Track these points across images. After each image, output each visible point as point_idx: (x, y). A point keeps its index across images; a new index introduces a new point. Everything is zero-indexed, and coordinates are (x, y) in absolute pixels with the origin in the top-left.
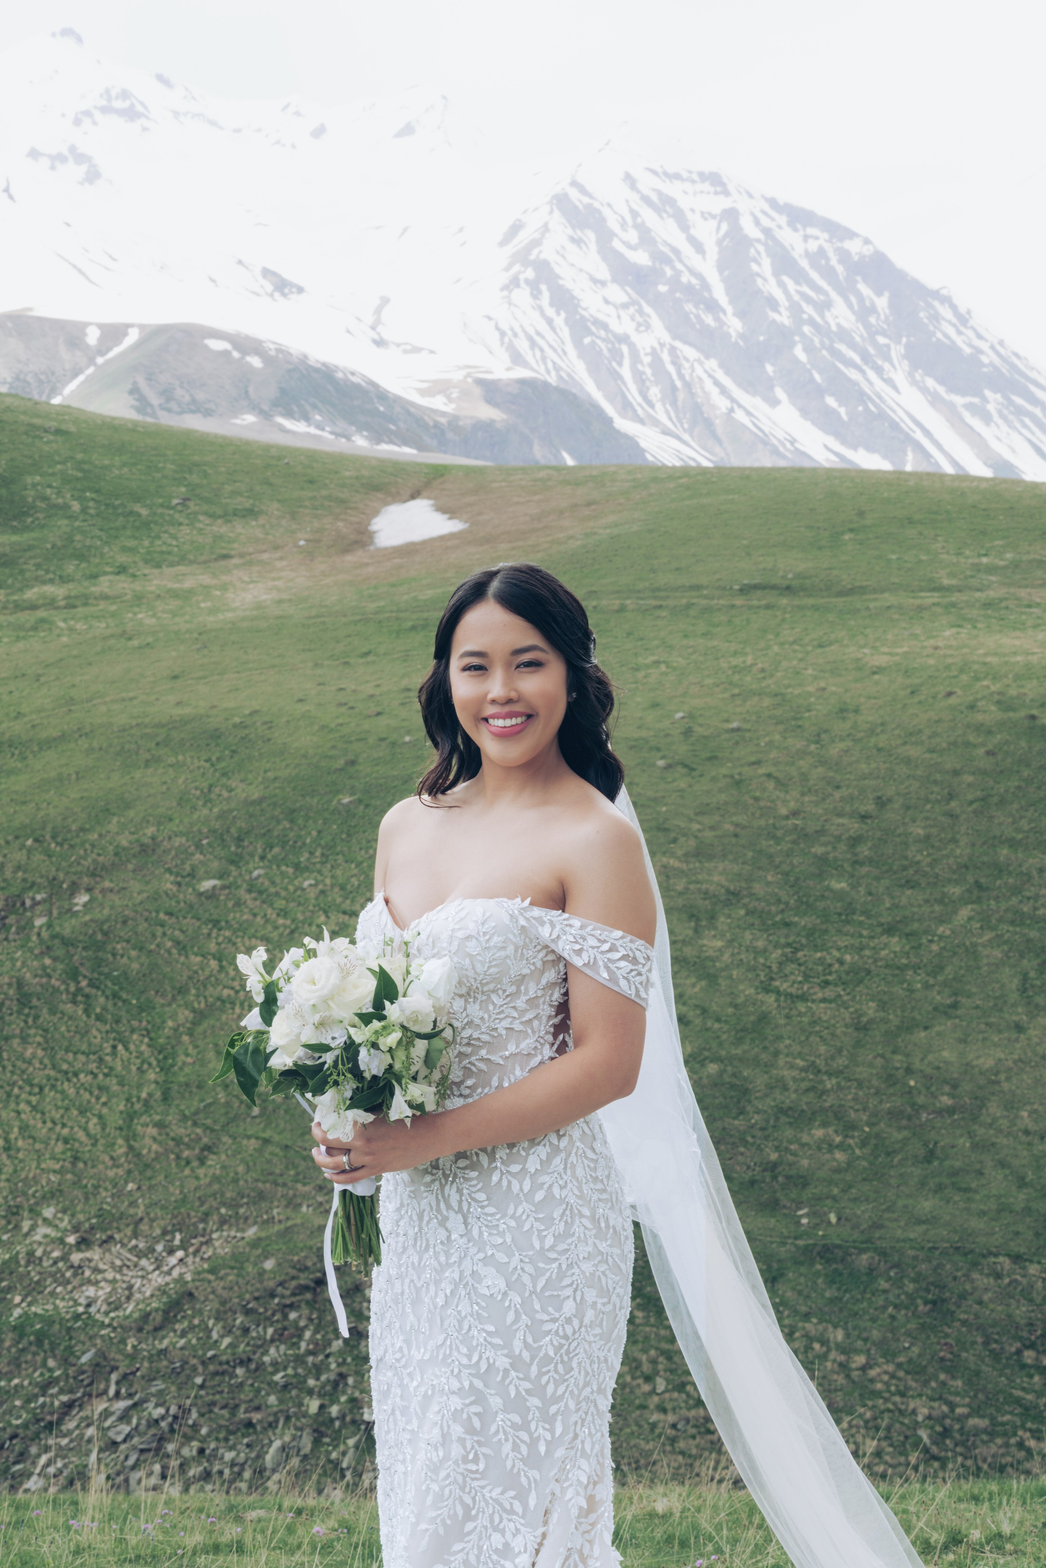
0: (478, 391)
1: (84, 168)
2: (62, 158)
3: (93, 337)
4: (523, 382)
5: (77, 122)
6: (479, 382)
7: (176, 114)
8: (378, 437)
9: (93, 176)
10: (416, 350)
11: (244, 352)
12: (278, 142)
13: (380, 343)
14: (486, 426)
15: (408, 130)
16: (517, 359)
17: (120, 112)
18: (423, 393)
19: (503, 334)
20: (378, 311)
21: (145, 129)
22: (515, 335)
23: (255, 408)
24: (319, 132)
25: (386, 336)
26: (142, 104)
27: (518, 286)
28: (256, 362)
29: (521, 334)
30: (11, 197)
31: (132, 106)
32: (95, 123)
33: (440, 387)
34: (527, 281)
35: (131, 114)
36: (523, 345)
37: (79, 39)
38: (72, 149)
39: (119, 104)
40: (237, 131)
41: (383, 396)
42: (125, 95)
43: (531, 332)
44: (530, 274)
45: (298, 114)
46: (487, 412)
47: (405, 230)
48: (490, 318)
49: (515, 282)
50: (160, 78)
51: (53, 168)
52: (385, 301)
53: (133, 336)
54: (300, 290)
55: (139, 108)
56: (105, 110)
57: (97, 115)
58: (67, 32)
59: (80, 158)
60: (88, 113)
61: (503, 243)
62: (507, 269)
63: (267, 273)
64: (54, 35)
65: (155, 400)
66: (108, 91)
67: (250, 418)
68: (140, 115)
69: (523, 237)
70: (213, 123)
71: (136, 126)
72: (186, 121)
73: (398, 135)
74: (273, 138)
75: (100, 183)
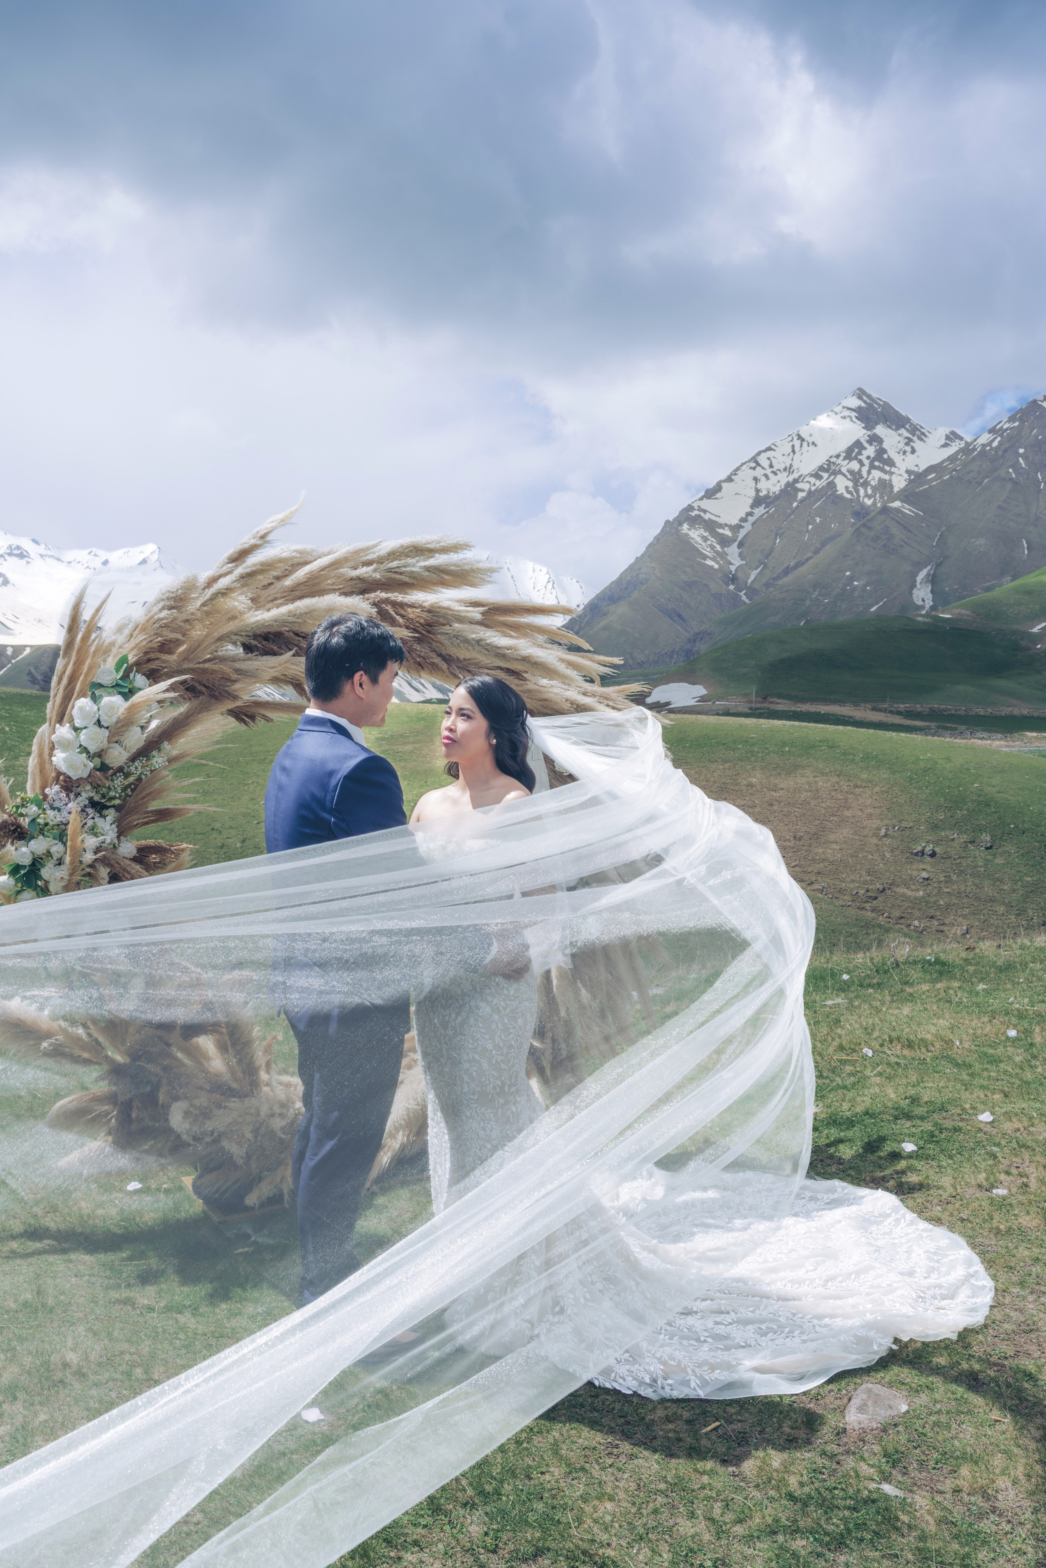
3: (9, 651)
7: (42, 556)
12: (88, 567)
15: (143, 561)
17: (16, 555)
21: (28, 562)
24: (105, 562)
31: (22, 553)
32: (5, 560)
35: (21, 556)
39: (16, 552)
40: (70, 563)
42: (18, 548)
45: (95, 555)
50: (34, 540)
53: (28, 651)
55: (25, 553)
56: (10, 554)
57: (6, 557)
65: (38, 677)
66: (10, 546)
68: (25, 556)
70: (59, 560)
71: (24, 561)
72: (47, 559)
73: (140, 564)
74: (86, 565)
75: (9, 585)
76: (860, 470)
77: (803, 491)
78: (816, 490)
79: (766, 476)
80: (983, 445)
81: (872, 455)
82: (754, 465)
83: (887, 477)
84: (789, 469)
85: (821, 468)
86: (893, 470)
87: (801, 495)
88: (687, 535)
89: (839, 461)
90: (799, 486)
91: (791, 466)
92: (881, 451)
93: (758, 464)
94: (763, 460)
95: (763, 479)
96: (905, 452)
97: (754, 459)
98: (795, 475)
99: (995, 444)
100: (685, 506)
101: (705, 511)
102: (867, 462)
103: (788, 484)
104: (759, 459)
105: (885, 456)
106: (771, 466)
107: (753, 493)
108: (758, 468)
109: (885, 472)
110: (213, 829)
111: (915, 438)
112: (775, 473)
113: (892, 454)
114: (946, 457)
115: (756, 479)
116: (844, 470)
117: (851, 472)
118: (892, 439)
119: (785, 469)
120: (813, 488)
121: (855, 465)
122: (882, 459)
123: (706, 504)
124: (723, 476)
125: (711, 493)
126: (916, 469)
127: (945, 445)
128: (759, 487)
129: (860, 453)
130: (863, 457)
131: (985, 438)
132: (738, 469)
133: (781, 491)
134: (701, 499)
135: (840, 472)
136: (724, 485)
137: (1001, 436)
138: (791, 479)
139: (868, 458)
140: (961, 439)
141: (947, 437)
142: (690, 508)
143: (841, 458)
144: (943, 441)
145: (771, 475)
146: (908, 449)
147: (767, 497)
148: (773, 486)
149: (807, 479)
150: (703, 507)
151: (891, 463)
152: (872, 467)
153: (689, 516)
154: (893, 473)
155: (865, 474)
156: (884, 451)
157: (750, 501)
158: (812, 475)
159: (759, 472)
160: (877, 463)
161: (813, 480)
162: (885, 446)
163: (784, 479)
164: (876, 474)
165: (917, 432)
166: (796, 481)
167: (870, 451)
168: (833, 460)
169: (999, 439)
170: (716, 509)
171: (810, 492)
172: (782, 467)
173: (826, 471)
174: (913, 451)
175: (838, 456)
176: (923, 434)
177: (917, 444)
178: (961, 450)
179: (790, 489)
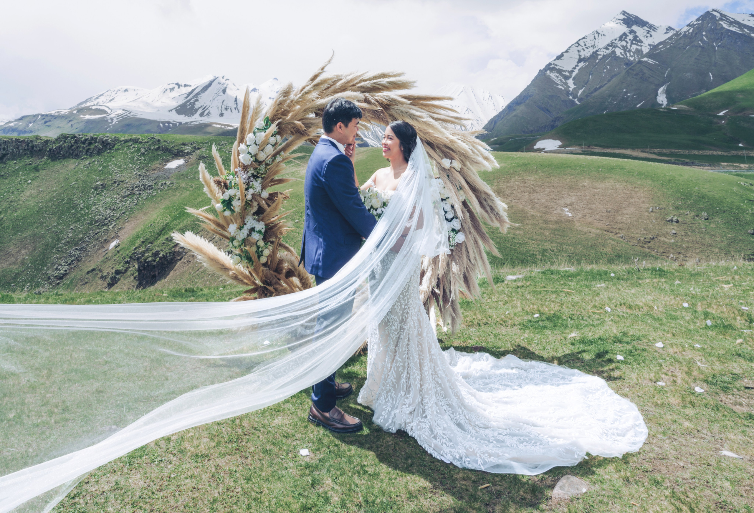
64: (273, 80)
76: (626, 46)
77: (600, 55)
78: (607, 55)
79: (583, 49)
80: (685, 32)
81: (632, 38)
82: (577, 45)
83: (639, 48)
84: (593, 46)
85: (608, 45)
86: (642, 44)
87: (600, 57)
88: (549, 75)
89: (617, 42)
90: (598, 53)
91: (594, 45)
92: (635, 37)
93: (579, 45)
94: (581, 43)
95: (582, 51)
96: (647, 37)
97: (577, 43)
98: (597, 49)
99: (691, 31)
100: (548, 63)
101: (557, 65)
102: (629, 42)
103: (593, 53)
104: (579, 42)
105: (638, 39)
106: (585, 45)
107: (578, 57)
108: (579, 46)
109: (639, 46)
111: (651, 30)
112: (587, 48)
113: (641, 37)
114: (667, 38)
115: (579, 51)
116: (619, 45)
117: (622, 46)
118: (640, 31)
119: (592, 46)
120: (605, 54)
121: (624, 43)
122: (636, 40)
123: (557, 62)
124: (564, 50)
125: (559, 58)
126: (653, 44)
127: (666, 33)
128: (580, 54)
129: (626, 38)
130: (627, 40)
131: (685, 29)
132: (570, 47)
133: (591, 55)
134: (555, 60)
135: (617, 46)
136: (564, 54)
137: (693, 27)
138: (595, 50)
139: (630, 40)
140: (674, 30)
141: (667, 29)
142: (550, 64)
143: (617, 40)
144: (665, 31)
145: (585, 49)
146: (649, 35)
147: (584, 58)
148: (587, 53)
149: (602, 50)
150: (556, 63)
151: (641, 41)
152: (632, 43)
153: (549, 67)
154: (641, 46)
155: (629, 47)
156: (637, 37)
157: (577, 60)
158: (604, 48)
159: (580, 48)
160: (634, 42)
161: (605, 50)
162: (637, 34)
163: (591, 50)
164: (634, 47)
165: (652, 28)
166: (597, 51)
167: (631, 37)
168: (614, 41)
169: (692, 29)
170: (560, 64)
171: (604, 55)
172: (590, 45)
173: (611, 46)
174: (651, 36)
175: (616, 40)
176: (655, 28)
177: (653, 33)
178: (674, 35)
179: (595, 55)
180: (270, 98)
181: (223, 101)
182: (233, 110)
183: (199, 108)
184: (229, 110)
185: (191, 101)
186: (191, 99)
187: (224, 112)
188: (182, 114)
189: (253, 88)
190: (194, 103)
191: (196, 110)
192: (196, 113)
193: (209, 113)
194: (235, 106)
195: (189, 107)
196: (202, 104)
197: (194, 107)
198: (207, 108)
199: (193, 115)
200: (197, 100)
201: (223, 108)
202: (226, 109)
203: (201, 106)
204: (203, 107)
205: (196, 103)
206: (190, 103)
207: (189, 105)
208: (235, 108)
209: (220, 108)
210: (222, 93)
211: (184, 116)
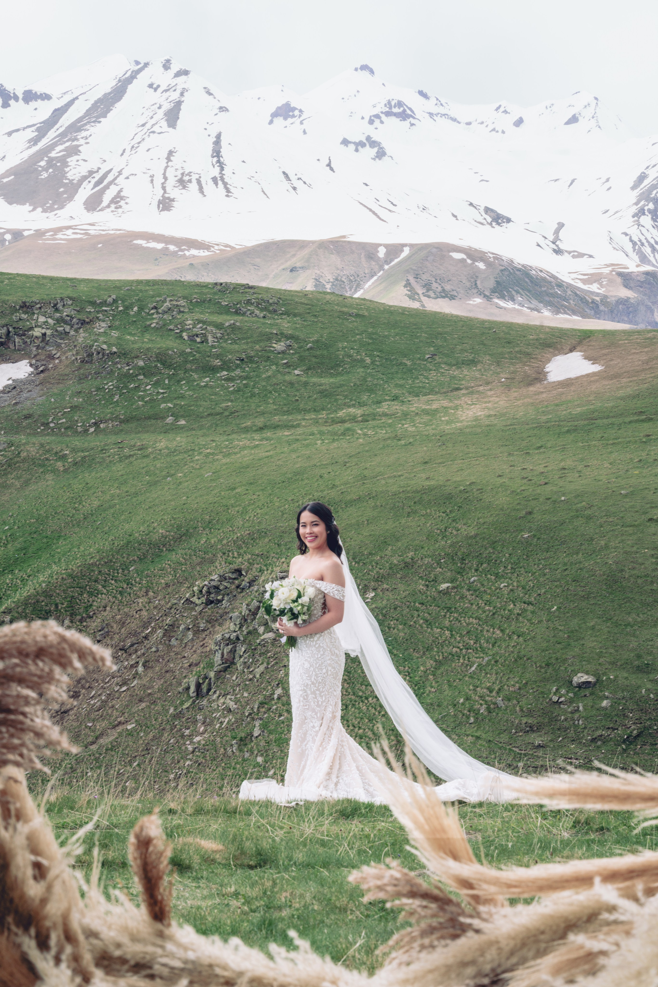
0: (619, 280)
1: (376, 149)
2: (362, 144)
3: (382, 252)
4: (647, 273)
5: (371, 122)
6: (620, 274)
7: (431, 115)
8: (557, 309)
9: (381, 154)
10: (581, 255)
11: (474, 260)
12: (494, 130)
13: (558, 252)
14: (624, 302)
15: (574, 120)
16: (644, 259)
17: (396, 115)
18: (584, 282)
19: (634, 244)
20: (557, 232)
21: (412, 125)
22: (643, 244)
23: (481, 293)
24: (519, 122)
25: (562, 246)
26: (410, 109)
27: (644, 214)
28: (481, 265)
29: (646, 244)
30: (332, 169)
31: (404, 111)
32: (382, 122)
33: (594, 278)
34: (650, 211)
35: (403, 116)
36: (647, 250)
37: (372, 72)
38: (368, 138)
39: (396, 110)
40: (469, 124)
41: (560, 284)
42: (400, 104)
43: (652, 242)
44: (651, 206)
45: (505, 112)
46: (625, 293)
47: (573, 181)
48: (626, 234)
49: (641, 212)
50: (421, 93)
51: (357, 150)
52: (561, 225)
53: (406, 251)
54: (509, 220)
55: (409, 112)
56: (388, 114)
57: (383, 117)
58: (364, 68)
59: (373, 144)
60: (377, 116)
61: (633, 188)
62: (636, 204)
63: (487, 210)
64: (356, 69)
65: (420, 291)
66: (389, 102)
67: (478, 300)
68: (409, 116)
69: (646, 182)
70: (454, 120)
71: (407, 123)
72: (437, 118)
73: (568, 123)
74: (491, 127)
75: (385, 158)
110: (650, 520)
180: (345, 142)
181: (171, 153)
182: (209, 187)
183: (84, 178)
184: (193, 186)
185: (53, 154)
186: (51, 147)
187: (173, 192)
188: (21, 202)
189: (280, 102)
190: (63, 161)
191: (74, 188)
192: (71, 198)
193: (117, 199)
194: (216, 172)
195: (45, 175)
196: (92, 165)
197: (64, 175)
198: (110, 177)
199: (61, 207)
200: (74, 151)
201: (172, 181)
202: (182, 183)
203: (91, 173)
204: (97, 176)
205: (72, 161)
206: (51, 161)
207: (46, 169)
208: (215, 180)
209: (159, 180)
210: (164, 124)
211: (28, 207)
